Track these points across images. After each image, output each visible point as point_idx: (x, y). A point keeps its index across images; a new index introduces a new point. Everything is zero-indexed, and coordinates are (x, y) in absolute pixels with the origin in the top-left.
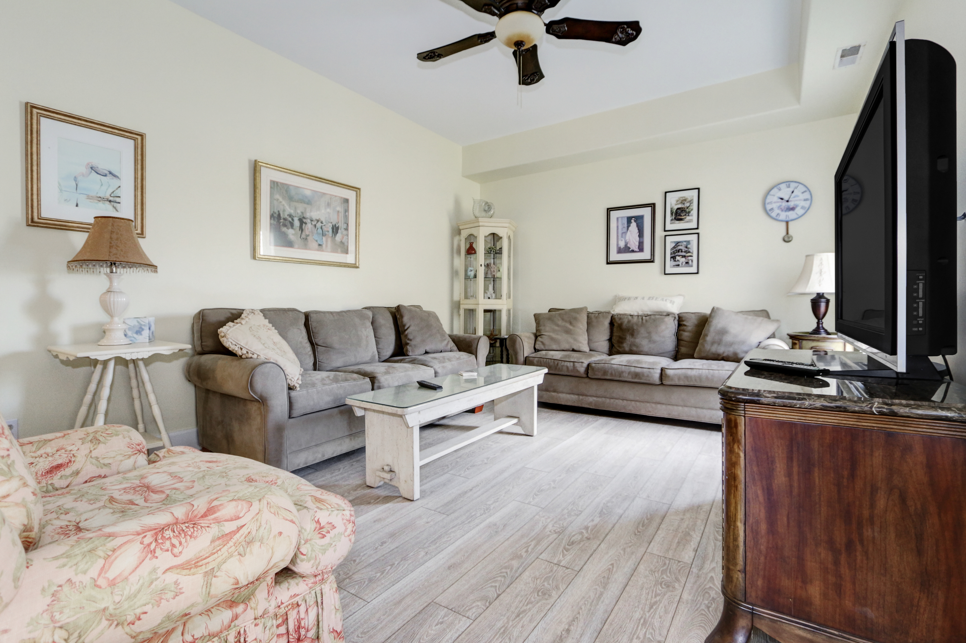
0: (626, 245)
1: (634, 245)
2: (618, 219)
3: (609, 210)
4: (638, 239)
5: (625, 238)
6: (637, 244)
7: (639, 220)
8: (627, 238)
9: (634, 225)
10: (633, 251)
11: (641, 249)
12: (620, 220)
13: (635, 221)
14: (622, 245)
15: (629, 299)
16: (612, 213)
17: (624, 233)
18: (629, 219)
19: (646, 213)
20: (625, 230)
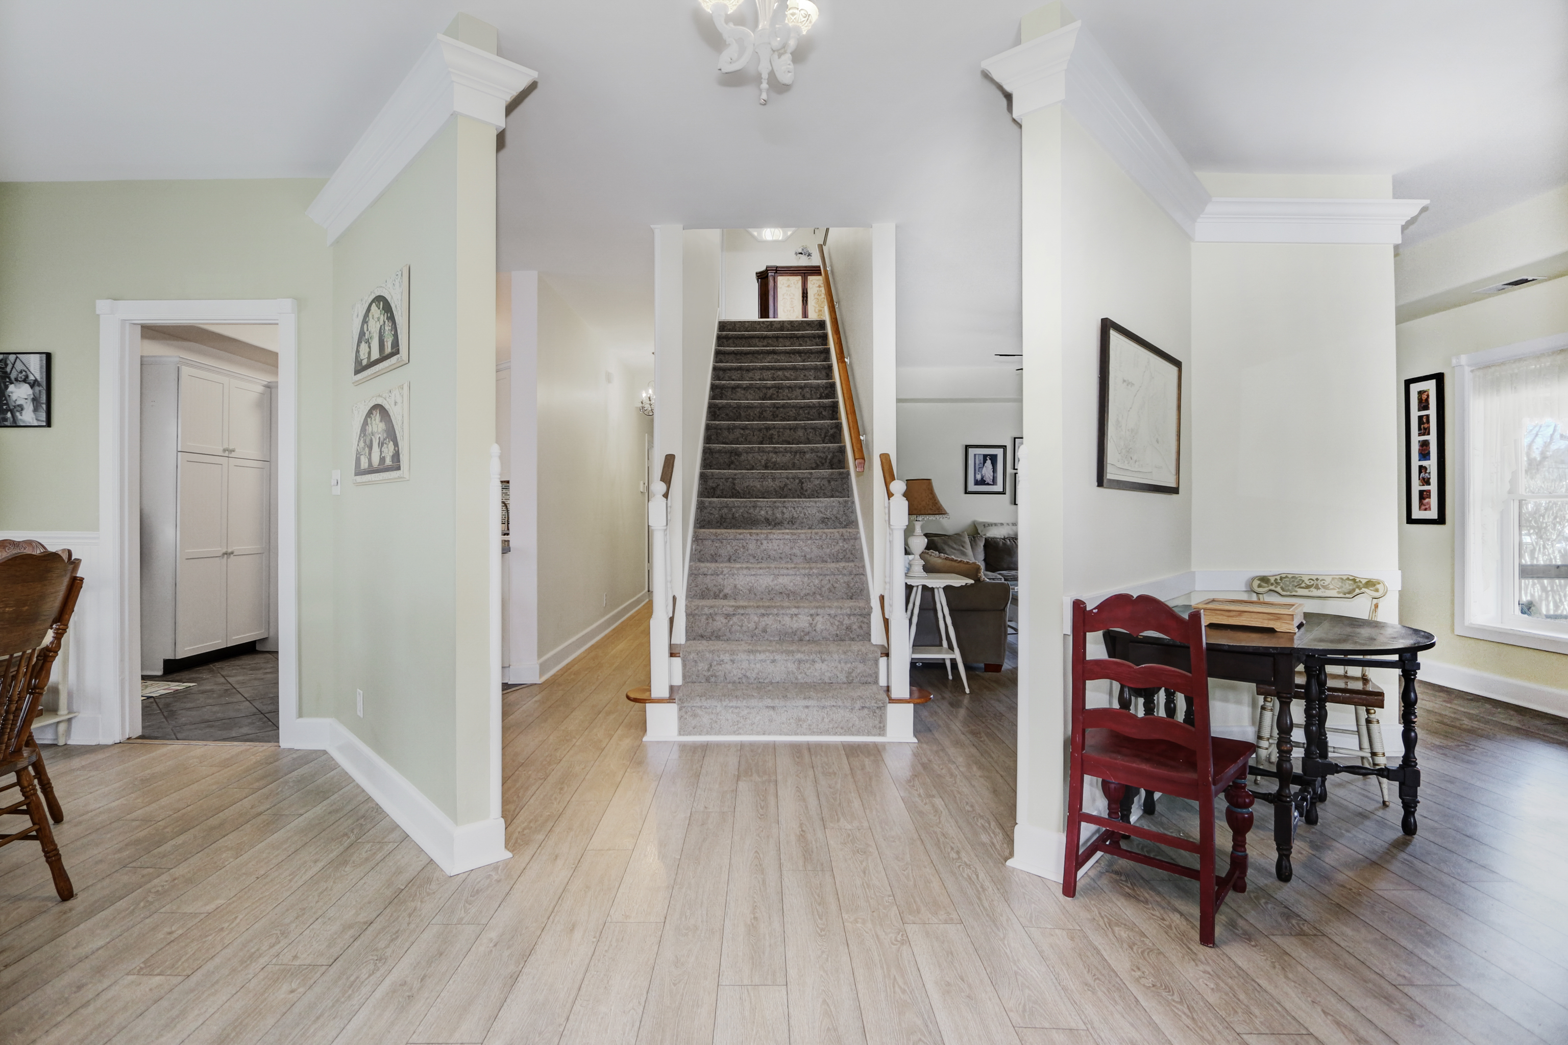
0: (982, 478)
1: (989, 478)
2: (975, 455)
3: (967, 447)
4: (992, 474)
5: (981, 472)
6: (992, 478)
7: (994, 458)
8: (983, 472)
9: (989, 462)
10: (988, 484)
11: (994, 482)
12: (977, 457)
13: (990, 459)
14: (979, 477)
15: (996, 525)
16: (971, 450)
17: (981, 468)
18: (985, 457)
19: (999, 452)
20: (981, 465)
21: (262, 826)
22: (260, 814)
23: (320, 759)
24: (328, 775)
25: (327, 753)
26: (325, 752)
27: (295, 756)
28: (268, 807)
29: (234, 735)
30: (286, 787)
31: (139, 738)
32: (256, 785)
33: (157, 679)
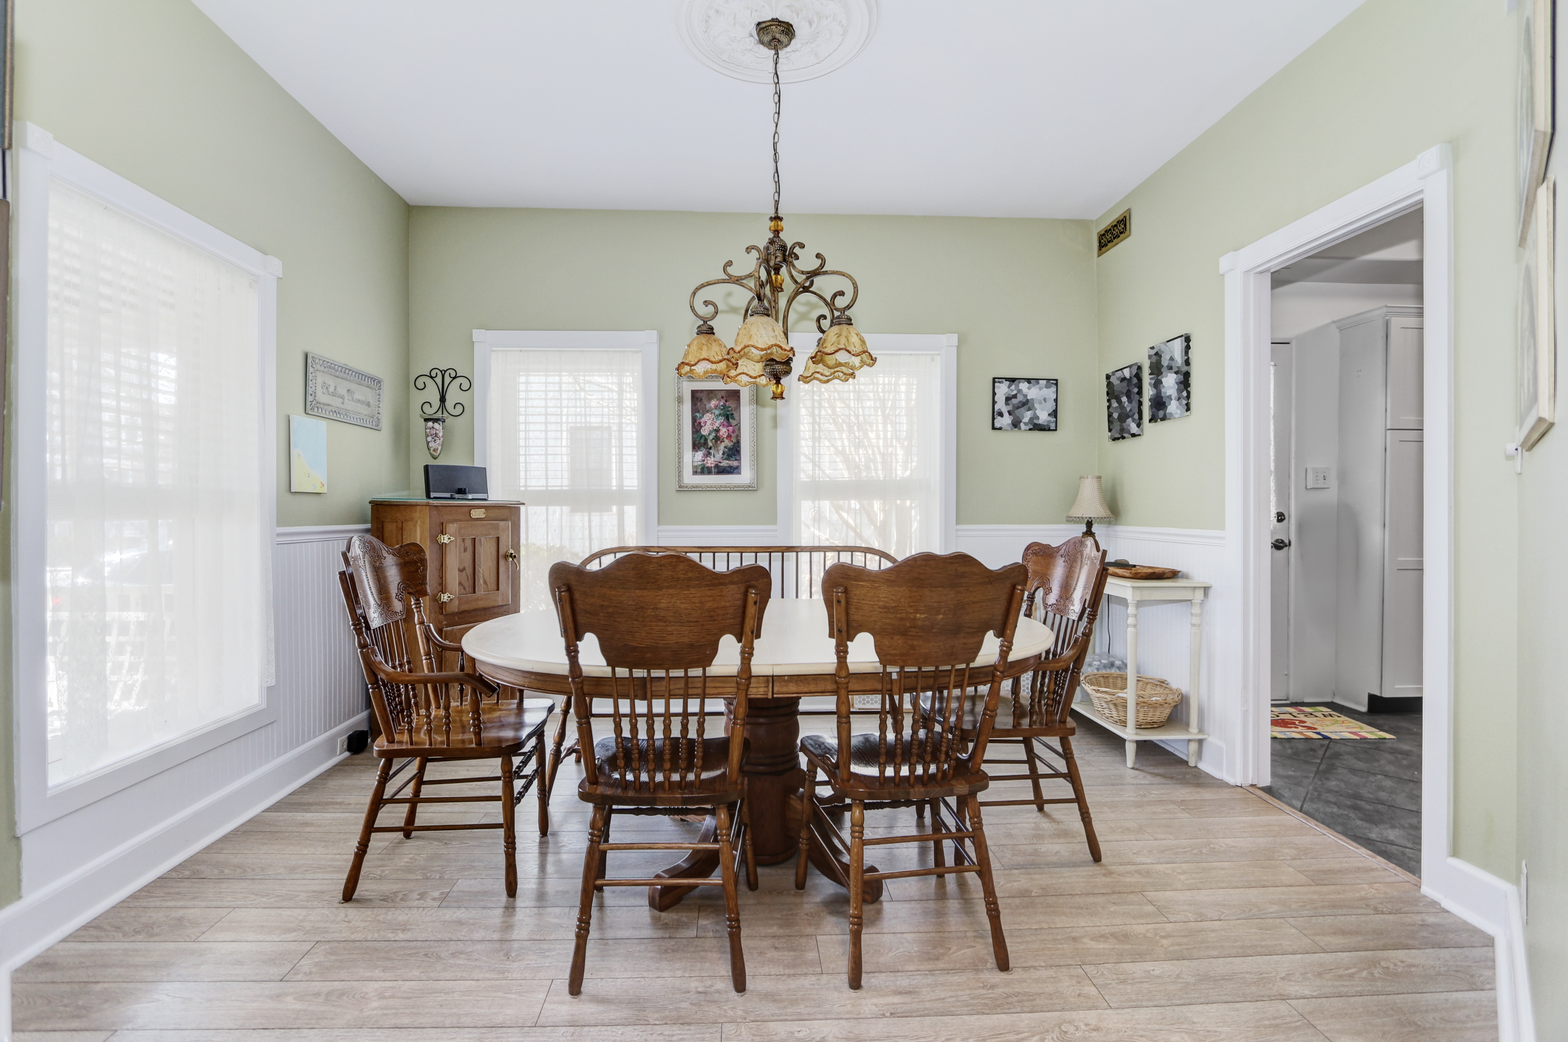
21: (1267, 1023)
22: (1283, 998)
23: (1466, 951)
24: (1455, 995)
25: (1493, 945)
26: (1489, 942)
27: (1431, 919)
28: (1307, 992)
29: (1373, 836)
30: (1364, 974)
31: (1263, 789)
32: (1323, 941)
33: (1356, 716)
